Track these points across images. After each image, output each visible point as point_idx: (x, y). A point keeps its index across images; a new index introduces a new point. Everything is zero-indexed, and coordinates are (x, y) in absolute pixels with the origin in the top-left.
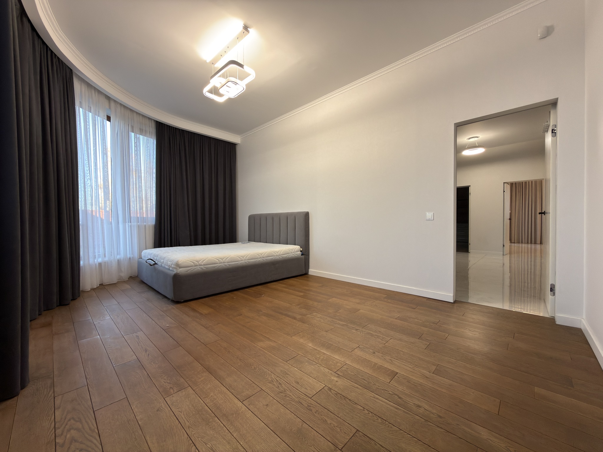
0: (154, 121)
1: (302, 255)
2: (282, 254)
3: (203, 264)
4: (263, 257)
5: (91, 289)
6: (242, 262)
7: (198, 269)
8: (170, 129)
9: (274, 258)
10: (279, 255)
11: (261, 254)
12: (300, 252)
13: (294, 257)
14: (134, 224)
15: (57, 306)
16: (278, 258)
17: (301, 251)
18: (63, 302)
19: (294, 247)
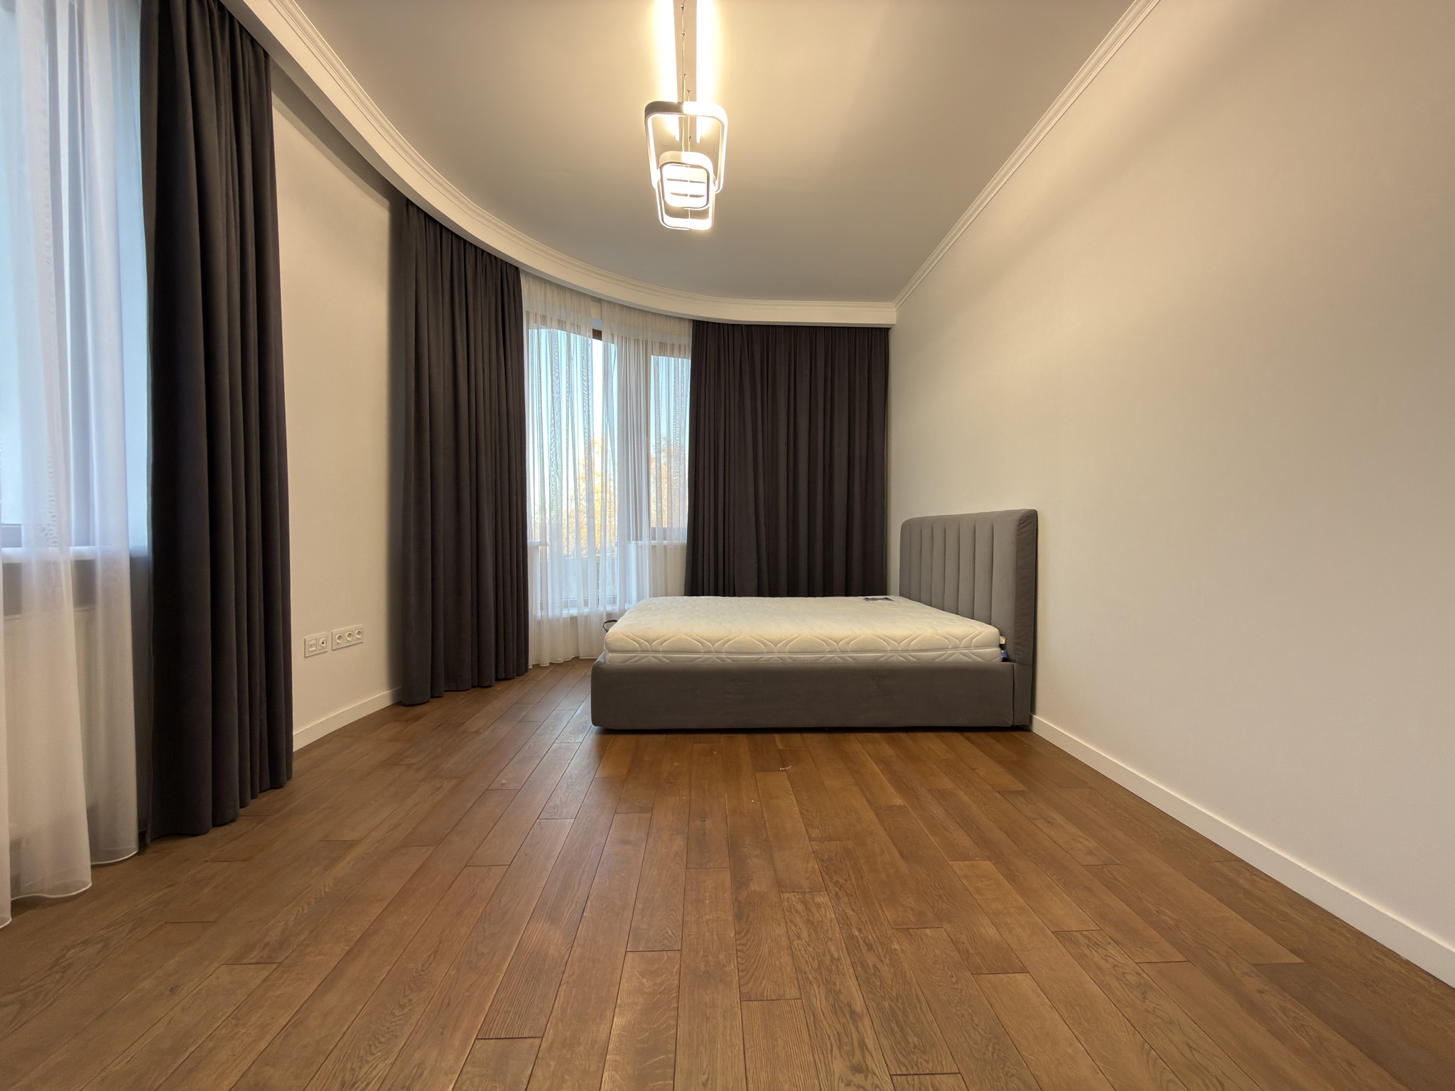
0: (690, 320)
1: (1004, 660)
2: (916, 648)
3: (661, 650)
4: (843, 652)
5: (550, 663)
6: (772, 657)
7: (650, 659)
8: (719, 330)
9: (883, 656)
10: (903, 651)
11: (837, 642)
12: (998, 649)
13: (971, 662)
14: (645, 542)
15: (473, 687)
16: (898, 658)
17: (1002, 646)
18: (481, 682)
19: (971, 630)
